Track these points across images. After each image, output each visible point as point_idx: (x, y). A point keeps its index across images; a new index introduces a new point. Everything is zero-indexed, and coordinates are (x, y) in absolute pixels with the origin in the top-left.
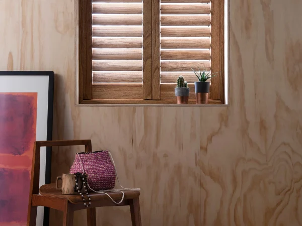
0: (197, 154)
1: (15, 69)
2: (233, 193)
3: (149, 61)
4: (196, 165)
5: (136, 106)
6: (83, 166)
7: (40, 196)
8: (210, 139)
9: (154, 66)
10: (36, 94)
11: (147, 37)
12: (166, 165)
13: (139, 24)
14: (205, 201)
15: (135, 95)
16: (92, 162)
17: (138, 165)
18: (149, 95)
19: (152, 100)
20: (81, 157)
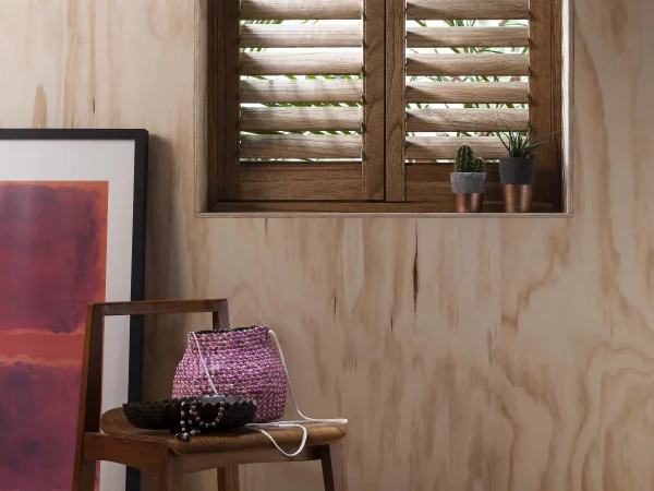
0: (493, 334)
1: (51, 125)
2: (581, 428)
3: (378, 108)
4: (490, 359)
5: (343, 217)
6: (208, 364)
7: (102, 437)
8: (525, 298)
9: (391, 119)
10: (105, 184)
11: (374, 48)
12: (418, 360)
13: (354, 15)
14: (513, 447)
15: (344, 190)
16: (228, 353)
17: (349, 360)
18: (377, 190)
19: (384, 201)
20: (201, 341)
